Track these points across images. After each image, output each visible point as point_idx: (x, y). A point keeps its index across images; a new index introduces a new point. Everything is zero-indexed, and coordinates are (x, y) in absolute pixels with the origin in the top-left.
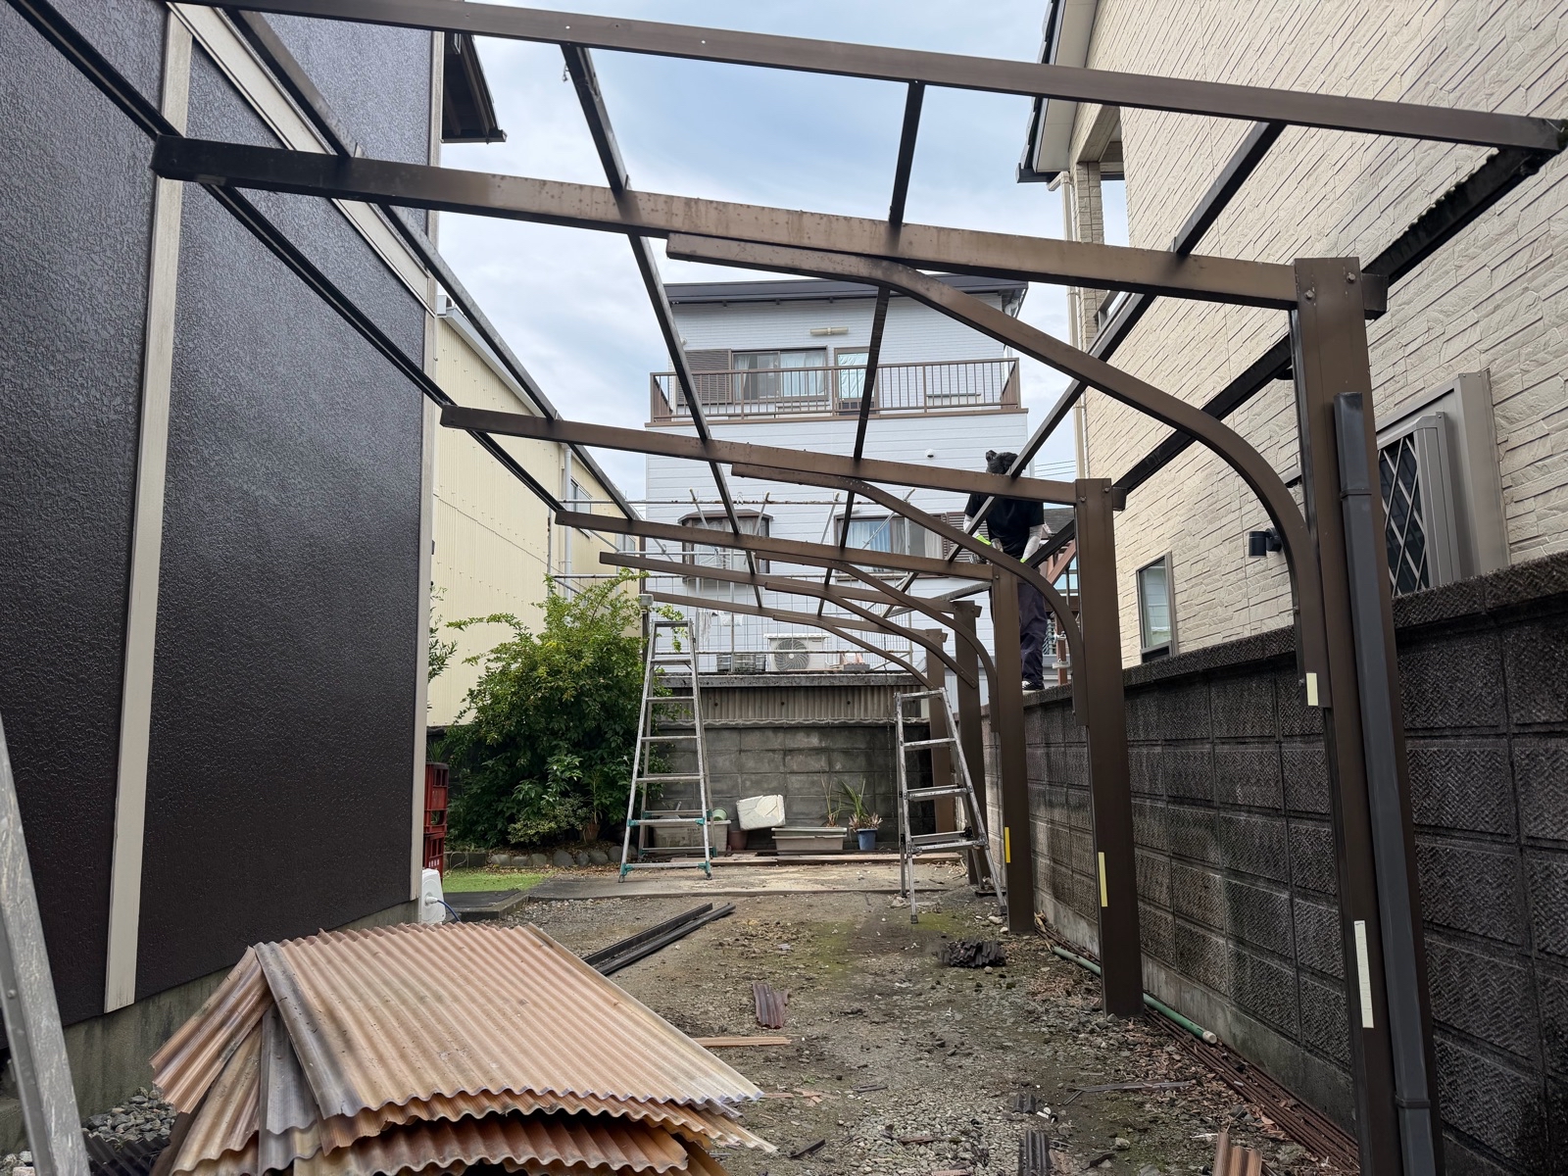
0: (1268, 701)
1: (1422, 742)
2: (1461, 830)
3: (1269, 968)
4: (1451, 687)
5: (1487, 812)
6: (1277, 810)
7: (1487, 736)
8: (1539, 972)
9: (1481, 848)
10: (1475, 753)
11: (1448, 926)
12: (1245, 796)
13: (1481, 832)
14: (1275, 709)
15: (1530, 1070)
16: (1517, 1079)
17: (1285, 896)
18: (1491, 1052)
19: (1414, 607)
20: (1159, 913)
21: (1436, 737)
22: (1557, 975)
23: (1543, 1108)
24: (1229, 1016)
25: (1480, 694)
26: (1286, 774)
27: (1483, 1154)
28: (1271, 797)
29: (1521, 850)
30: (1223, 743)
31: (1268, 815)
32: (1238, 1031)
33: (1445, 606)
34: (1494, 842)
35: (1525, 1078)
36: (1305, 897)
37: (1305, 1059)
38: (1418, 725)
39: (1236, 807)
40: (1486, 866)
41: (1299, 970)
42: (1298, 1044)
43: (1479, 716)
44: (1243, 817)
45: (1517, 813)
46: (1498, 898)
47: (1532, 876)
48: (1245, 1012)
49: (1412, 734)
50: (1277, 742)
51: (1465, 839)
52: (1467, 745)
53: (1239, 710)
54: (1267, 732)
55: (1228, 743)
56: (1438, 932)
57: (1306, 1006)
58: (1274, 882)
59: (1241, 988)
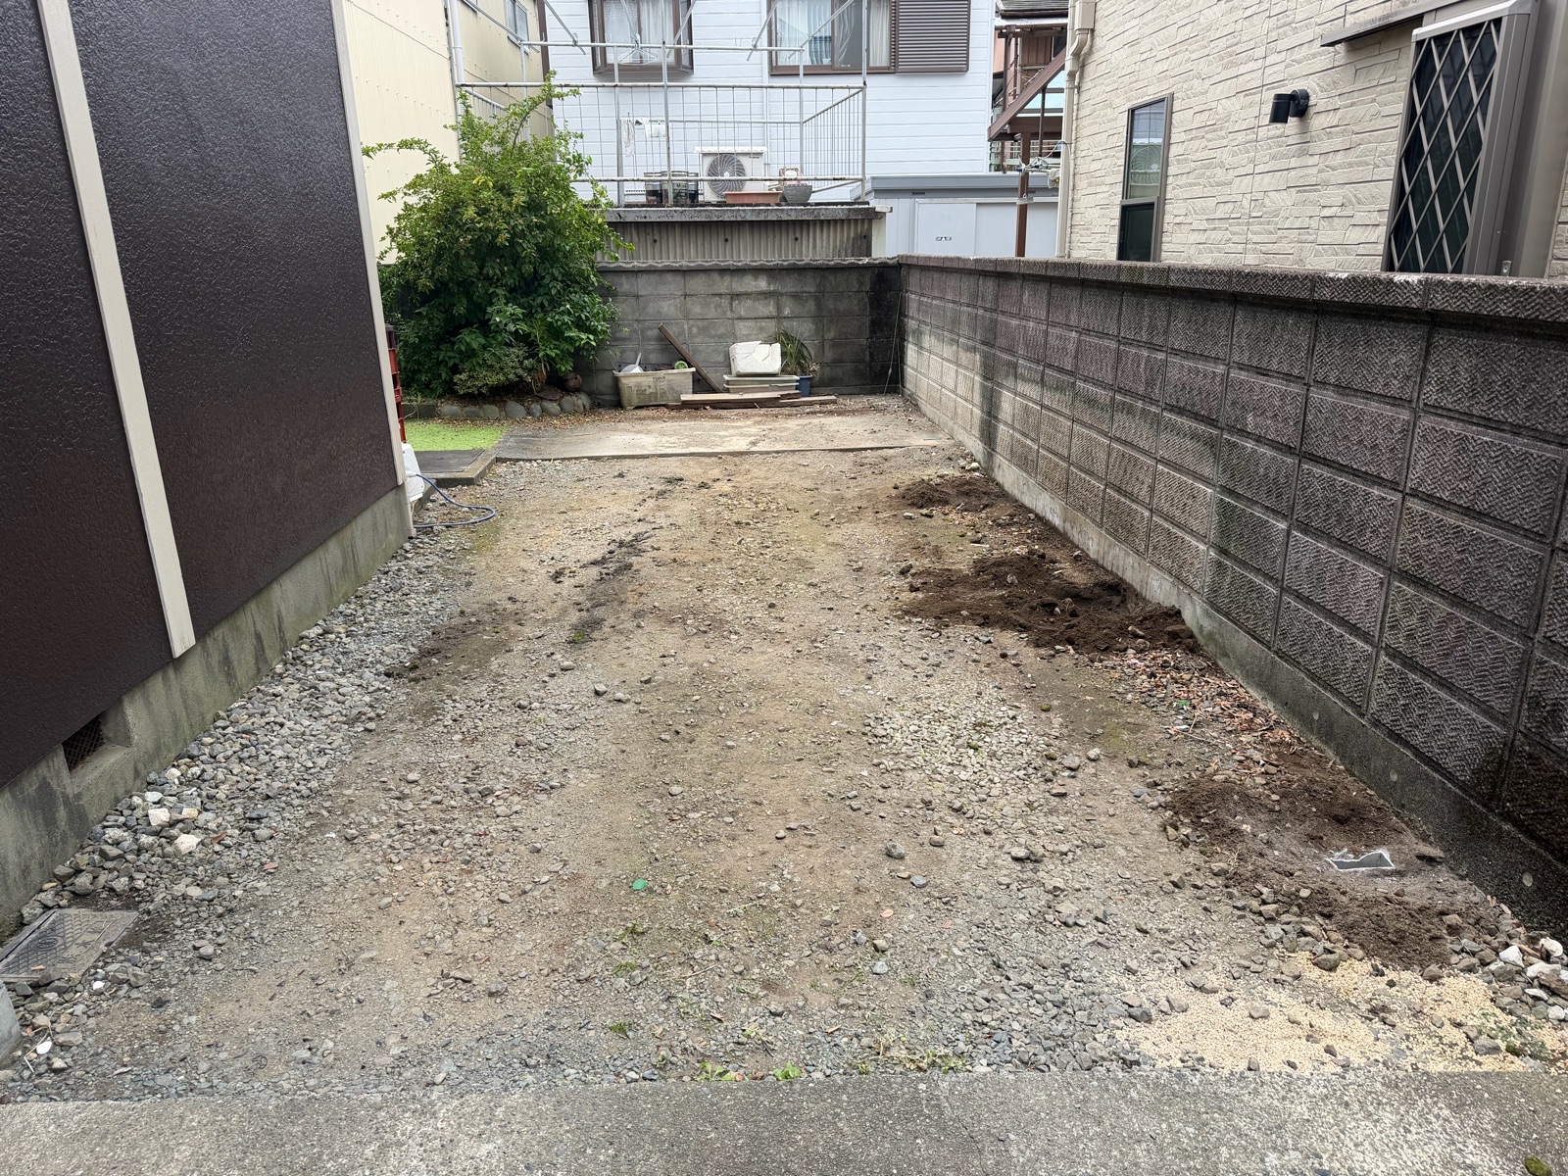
0: (1304, 342)
1: (1474, 428)
2: (1494, 518)
3: (1251, 581)
4: (1524, 387)
5: (1527, 510)
6: (1290, 447)
7: (1549, 442)
8: (1538, 654)
9: (1511, 539)
10: (1532, 455)
11: (1455, 595)
12: (1256, 426)
13: (1515, 525)
14: (1311, 352)
15: (1504, 724)
16: (1488, 727)
17: (1283, 526)
18: (1468, 700)
19: (1507, 298)
20: (1134, 506)
21: (1492, 428)
22: (1555, 660)
23: (1506, 753)
24: (1199, 611)
25: (1556, 402)
26: (1310, 417)
27: (1437, 771)
28: (1289, 435)
29: (1553, 551)
30: (1240, 369)
31: (1281, 450)
32: (1207, 624)
33: (1545, 307)
34: (1526, 537)
35: (1495, 728)
36: (1305, 532)
37: (1273, 662)
38: (1475, 412)
39: (1244, 433)
40: (1511, 556)
41: (1282, 590)
42: (1269, 649)
43: (1547, 422)
44: (1250, 445)
45: (1560, 518)
46: (1515, 585)
47: (1557, 577)
48: (1218, 612)
49: (1465, 418)
50: (1305, 384)
51: (1495, 526)
52: (1525, 445)
53: (1267, 341)
54: (1296, 372)
55: (1248, 371)
56: (1442, 596)
57: (1284, 623)
58: (1273, 510)
59: (1215, 591)
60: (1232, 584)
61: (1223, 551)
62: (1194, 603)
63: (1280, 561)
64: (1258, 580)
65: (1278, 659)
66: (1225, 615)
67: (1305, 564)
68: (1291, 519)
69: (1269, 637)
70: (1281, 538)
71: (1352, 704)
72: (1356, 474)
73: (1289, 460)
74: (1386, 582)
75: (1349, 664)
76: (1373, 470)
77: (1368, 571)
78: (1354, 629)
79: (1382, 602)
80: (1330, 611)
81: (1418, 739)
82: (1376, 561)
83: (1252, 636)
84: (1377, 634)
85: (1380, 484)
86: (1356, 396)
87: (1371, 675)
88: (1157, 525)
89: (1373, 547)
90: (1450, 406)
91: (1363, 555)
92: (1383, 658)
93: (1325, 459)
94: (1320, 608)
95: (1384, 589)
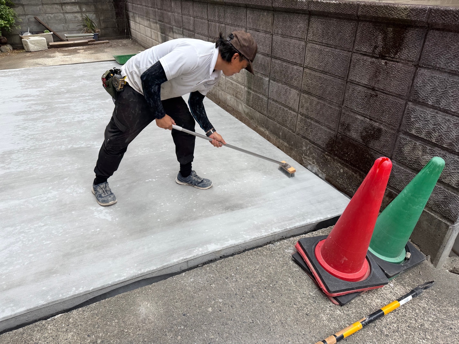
0: (270, 20)
1: (324, 47)
2: (330, 74)
5: (339, 71)
6: (268, 54)
7: (345, 51)
8: (343, 111)
9: (335, 79)
10: (341, 54)
13: (336, 75)
14: (273, 24)
15: (334, 131)
16: (330, 132)
17: (267, 79)
18: (324, 125)
21: (329, 47)
22: (348, 112)
23: (335, 139)
25: (347, 39)
26: (273, 45)
27: (316, 145)
28: (267, 50)
29: (347, 82)
31: (265, 55)
32: (246, 110)
33: (344, 9)
34: (339, 78)
36: (274, 81)
38: (324, 42)
40: (336, 84)
41: (268, 98)
42: (266, 116)
43: (345, 44)
45: (349, 73)
46: (337, 92)
47: (348, 89)
48: (249, 106)
49: (321, 44)
50: (271, 34)
51: (331, 76)
52: (338, 52)
57: (270, 108)
58: (264, 74)
59: (248, 100)
60: (253, 98)
61: (249, 88)
62: (241, 104)
63: (267, 90)
64: (261, 96)
65: (268, 119)
66: (251, 107)
67: (275, 90)
68: (270, 77)
69: (265, 113)
70: (267, 83)
71: (291, 129)
72: (289, 62)
73: (268, 59)
74: (299, 94)
75: (290, 118)
76: (294, 61)
77: (294, 92)
78: (290, 108)
79: (298, 100)
80: (283, 104)
81: (310, 137)
82: (296, 88)
83: (260, 113)
84: (297, 109)
85: (296, 65)
86: (288, 38)
87: (296, 121)
88: (228, 81)
89: (295, 84)
90: (316, 40)
91: (292, 86)
92: (299, 116)
93: (279, 58)
94: (280, 103)
95: (299, 96)
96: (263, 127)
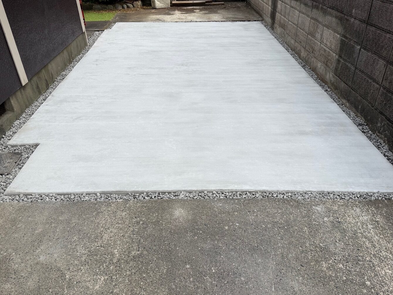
6: (365, 21)
12: (355, 13)
17: (359, 47)
20: (316, 41)
24: (331, 75)
26: (372, 10)
28: (365, 16)
31: (362, 21)
32: (333, 79)
36: (365, 49)
39: (351, 16)
41: (356, 68)
42: (350, 87)
44: (353, 20)
48: (336, 76)
57: (355, 78)
58: (356, 42)
59: (337, 69)
60: (341, 67)
61: (340, 56)
62: (330, 73)
63: (356, 59)
64: (349, 65)
65: (351, 90)
66: (338, 77)
67: (364, 60)
68: (362, 45)
69: (350, 83)
70: (358, 51)
71: (370, 103)
72: (382, 30)
73: (363, 25)
74: (386, 65)
75: (372, 91)
76: (388, 28)
77: (382, 62)
78: (374, 81)
79: (384, 72)
80: (369, 75)
81: (387, 114)
82: (384, 59)
83: (346, 83)
84: (381, 81)
85: (389, 33)
86: (387, 3)
87: (377, 94)
88: (322, 48)
89: (384, 54)
91: (381, 57)
92: (382, 89)
93: (374, 25)
94: (366, 74)
95: (385, 67)
96: (345, 98)
